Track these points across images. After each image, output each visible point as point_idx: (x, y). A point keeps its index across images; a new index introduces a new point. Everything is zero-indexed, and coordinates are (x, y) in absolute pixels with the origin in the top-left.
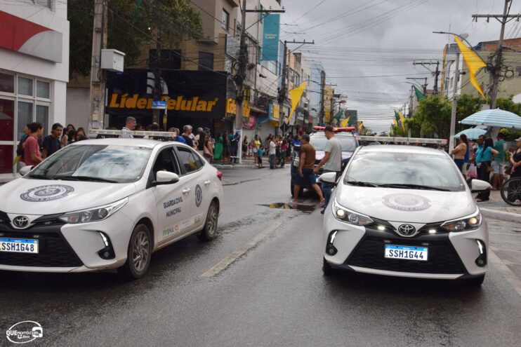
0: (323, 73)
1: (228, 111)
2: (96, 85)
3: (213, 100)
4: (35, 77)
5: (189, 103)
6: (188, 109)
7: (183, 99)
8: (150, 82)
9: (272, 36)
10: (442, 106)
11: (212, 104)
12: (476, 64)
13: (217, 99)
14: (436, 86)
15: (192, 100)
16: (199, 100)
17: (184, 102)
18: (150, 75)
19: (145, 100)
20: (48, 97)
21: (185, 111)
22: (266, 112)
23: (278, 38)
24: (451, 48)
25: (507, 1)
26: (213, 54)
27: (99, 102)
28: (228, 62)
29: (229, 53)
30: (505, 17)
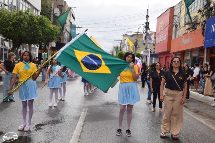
2: (50, 50)
10: (123, 54)
15: (55, 51)
17: (53, 51)
20: (36, 52)
23: (75, 32)
24: (125, 35)
25: (138, 29)
26: (60, 38)
27: (50, 54)
28: (64, 40)
29: (65, 37)
30: (138, 33)
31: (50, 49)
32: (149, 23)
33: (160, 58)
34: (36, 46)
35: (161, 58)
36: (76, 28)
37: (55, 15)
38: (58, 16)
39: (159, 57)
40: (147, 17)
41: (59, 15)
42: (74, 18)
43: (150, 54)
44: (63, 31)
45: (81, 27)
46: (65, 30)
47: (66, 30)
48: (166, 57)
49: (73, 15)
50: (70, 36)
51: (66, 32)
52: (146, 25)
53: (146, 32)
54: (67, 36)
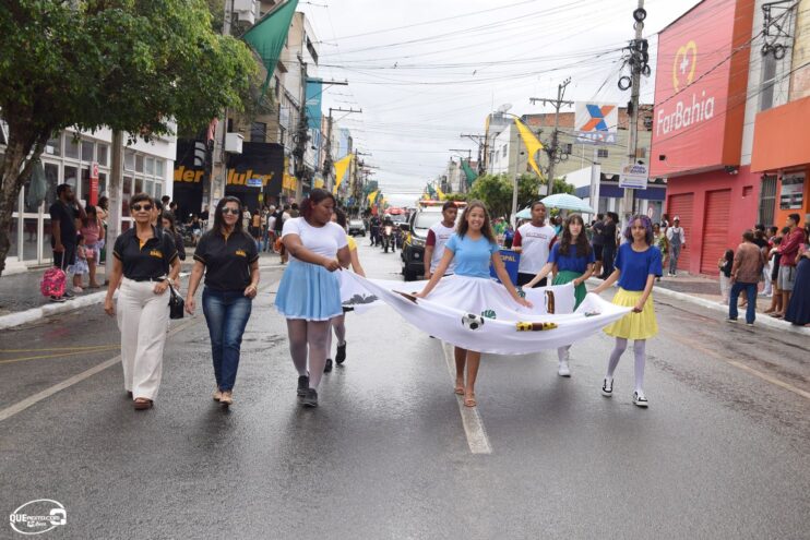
0: (350, 139)
1: (284, 185)
2: (218, 165)
3: (268, 174)
4: (154, 157)
5: (243, 176)
6: (241, 182)
7: (236, 172)
8: (197, 153)
9: (313, 102)
10: (500, 185)
11: (267, 178)
12: (533, 145)
13: (273, 173)
14: (480, 159)
15: (246, 173)
16: (253, 174)
17: (237, 175)
18: (198, 145)
19: (192, 173)
20: (161, 175)
21: (238, 185)
22: (308, 185)
23: (320, 103)
24: (498, 118)
25: (560, 87)
26: (265, 125)
27: (220, 181)
28: (279, 131)
29: (282, 123)
30: (559, 102)
31: (219, 160)
32: (645, 42)
33: (670, 197)
34: (138, 138)
35: (675, 200)
36: (324, 86)
37: (240, 18)
38: (253, 22)
39: (668, 193)
40: (640, 15)
41: (256, 20)
42: (315, 56)
43: (601, 186)
44: (276, 101)
45: (343, 81)
47: (286, 95)
48: (708, 193)
49: (309, 45)
50: (302, 114)
52: (628, 52)
53: (634, 84)
54: (287, 115)
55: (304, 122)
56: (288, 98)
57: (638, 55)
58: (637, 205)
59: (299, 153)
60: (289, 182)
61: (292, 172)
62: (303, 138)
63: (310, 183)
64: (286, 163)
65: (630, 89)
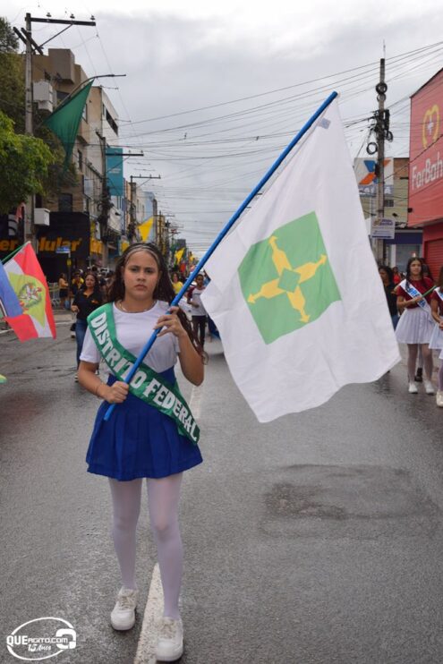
0: (155, 201)
1: (92, 250)
2: (30, 237)
3: (77, 240)
5: (53, 244)
6: (52, 249)
7: (47, 240)
8: (11, 224)
9: (115, 171)
11: (75, 244)
13: (80, 239)
15: (56, 241)
16: (63, 240)
17: (48, 243)
18: (11, 217)
19: (7, 242)
21: (50, 251)
22: (115, 248)
23: (121, 172)
26: (71, 195)
28: (85, 201)
29: (86, 193)
31: (30, 232)
32: (387, 112)
33: (427, 243)
35: (430, 245)
36: (124, 157)
37: (40, 107)
38: (51, 110)
39: (424, 239)
40: (381, 89)
41: (54, 108)
42: (115, 127)
44: (78, 172)
46: (84, 166)
47: (89, 166)
49: (109, 117)
50: (104, 185)
51: (89, 172)
52: (372, 121)
53: (380, 149)
54: (91, 185)
55: (106, 192)
56: (91, 169)
57: (381, 124)
58: (387, 252)
59: (103, 220)
60: (96, 247)
61: (98, 236)
62: (106, 206)
63: (117, 247)
64: (92, 228)
65: (377, 153)
